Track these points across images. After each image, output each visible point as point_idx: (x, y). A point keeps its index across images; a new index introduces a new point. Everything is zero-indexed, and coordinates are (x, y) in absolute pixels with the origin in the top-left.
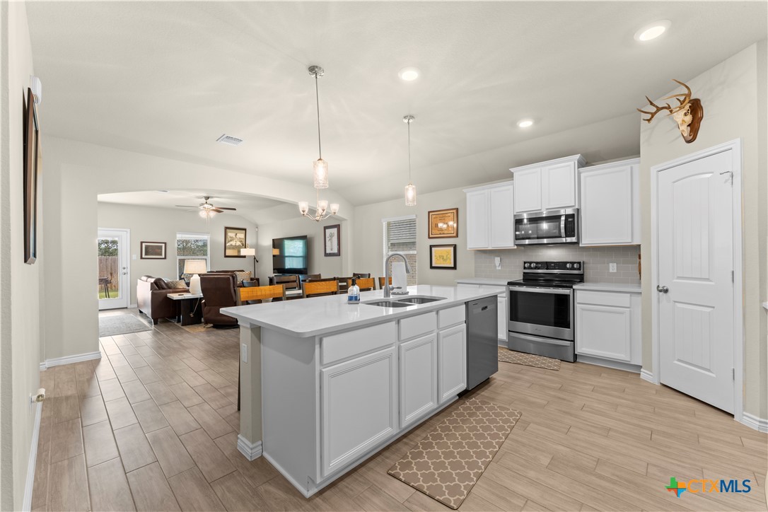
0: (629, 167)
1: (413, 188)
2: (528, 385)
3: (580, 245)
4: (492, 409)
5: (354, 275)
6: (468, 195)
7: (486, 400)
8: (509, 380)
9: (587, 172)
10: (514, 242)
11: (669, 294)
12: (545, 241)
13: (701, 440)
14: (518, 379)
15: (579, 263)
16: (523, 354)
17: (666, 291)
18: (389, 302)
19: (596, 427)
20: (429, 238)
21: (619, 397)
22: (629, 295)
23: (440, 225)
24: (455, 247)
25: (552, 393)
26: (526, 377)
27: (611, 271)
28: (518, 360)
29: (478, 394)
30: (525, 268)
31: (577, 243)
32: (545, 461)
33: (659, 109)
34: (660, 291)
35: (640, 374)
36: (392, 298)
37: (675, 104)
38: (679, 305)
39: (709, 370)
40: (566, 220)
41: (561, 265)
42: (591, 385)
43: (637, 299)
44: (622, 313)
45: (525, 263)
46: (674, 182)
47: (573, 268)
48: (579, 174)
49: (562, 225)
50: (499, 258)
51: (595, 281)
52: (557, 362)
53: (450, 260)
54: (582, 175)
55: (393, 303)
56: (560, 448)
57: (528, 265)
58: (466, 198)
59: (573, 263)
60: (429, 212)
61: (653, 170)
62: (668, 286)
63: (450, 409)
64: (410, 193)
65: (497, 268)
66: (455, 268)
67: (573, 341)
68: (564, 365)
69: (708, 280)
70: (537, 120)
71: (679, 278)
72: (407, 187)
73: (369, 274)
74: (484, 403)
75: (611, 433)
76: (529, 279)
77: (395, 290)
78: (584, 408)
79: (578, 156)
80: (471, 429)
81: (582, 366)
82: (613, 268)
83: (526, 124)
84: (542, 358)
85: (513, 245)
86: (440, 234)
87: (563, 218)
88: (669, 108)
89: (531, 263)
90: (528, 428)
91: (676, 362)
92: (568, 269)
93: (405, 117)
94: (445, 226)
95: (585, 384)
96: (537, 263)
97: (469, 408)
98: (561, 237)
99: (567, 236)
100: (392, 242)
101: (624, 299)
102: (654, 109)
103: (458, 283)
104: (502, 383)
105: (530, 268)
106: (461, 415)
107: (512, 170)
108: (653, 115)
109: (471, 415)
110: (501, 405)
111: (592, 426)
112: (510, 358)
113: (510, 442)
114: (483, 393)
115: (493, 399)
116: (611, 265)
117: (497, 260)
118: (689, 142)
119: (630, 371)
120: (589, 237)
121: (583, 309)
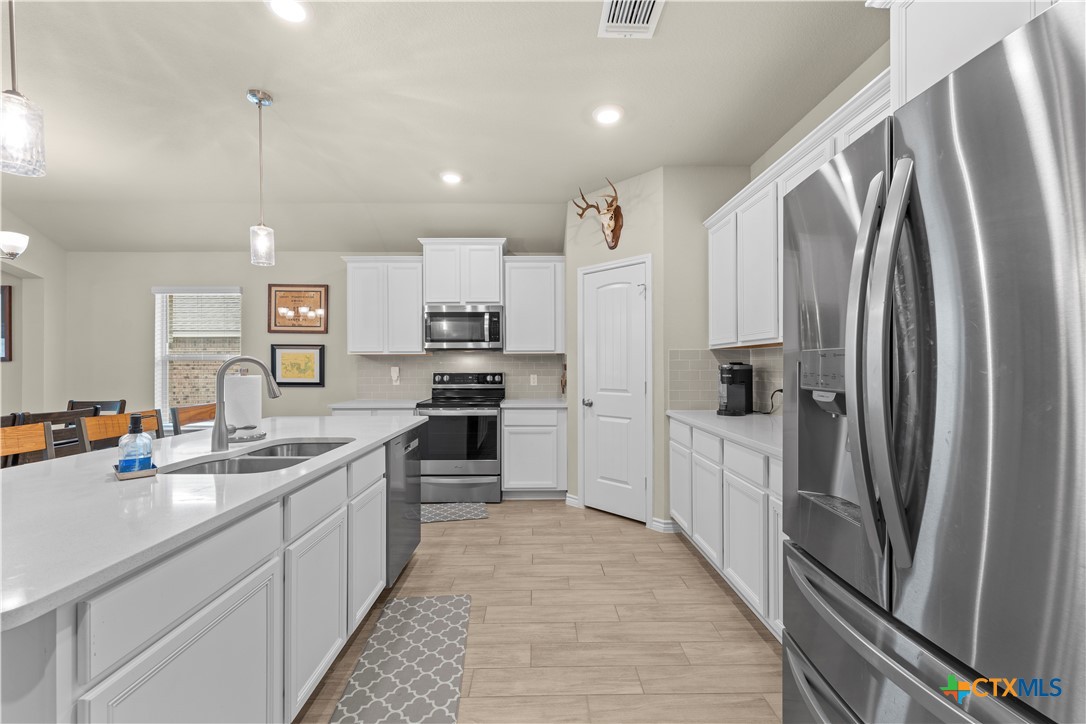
0: (552, 265)
1: (269, 233)
2: (462, 550)
3: (505, 352)
4: (429, 606)
5: (72, 405)
6: (350, 266)
7: (412, 595)
8: (435, 551)
9: (516, 263)
10: (423, 345)
11: (593, 407)
12: (445, 345)
13: (638, 558)
14: (445, 545)
15: (501, 375)
16: (438, 505)
17: (590, 405)
18: (231, 462)
19: (555, 581)
20: (270, 331)
21: (559, 534)
22: (555, 411)
23: (282, 311)
24: (322, 349)
25: (494, 552)
26: (455, 539)
27: (532, 384)
28: (436, 515)
29: (400, 588)
30: (435, 382)
31: (501, 350)
32: (524, 656)
33: (589, 206)
34: (587, 405)
35: (564, 500)
36: (234, 451)
37: (603, 206)
38: (602, 419)
39: (626, 483)
40: (490, 319)
41: (481, 378)
42: (528, 527)
43: (563, 415)
44: (549, 433)
45: (435, 375)
46: (598, 288)
47: (494, 382)
48: (504, 262)
49: (486, 326)
50: (397, 369)
51: (516, 398)
52: (482, 506)
53: (313, 371)
54: (507, 264)
55: (241, 462)
56: (533, 627)
57: (439, 377)
58: (346, 270)
59: (494, 375)
60: (270, 286)
61: (580, 272)
62: (592, 399)
63: (360, 636)
64: (262, 242)
65: (394, 384)
66: (321, 384)
67: (500, 475)
68: (492, 508)
69: (626, 391)
70: (466, 179)
71: (602, 390)
72: (255, 228)
73: (123, 403)
74: (413, 601)
75: (572, 582)
76: (439, 398)
77: (238, 434)
78: (535, 561)
79: (503, 240)
80: (410, 657)
81: (512, 505)
82: (534, 380)
83: (452, 179)
84: (464, 505)
85: (420, 349)
86: (294, 326)
87: (487, 317)
88: (597, 208)
89: (442, 375)
90: (487, 617)
91: (599, 480)
92: (488, 383)
93: (253, 93)
94: (291, 314)
95: (523, 527)
96: (450, 375)
97: (394, 620)
98: (484, 341)
99: (491, 340)
100: (175, 335)
101: (551, 417)
102: (584, 206)
103: (334, 409)
104: (427, 558)
105: (442, 382)
106: (387, 636)
107: (422, 240)
108: (584, 210)
109: (401, 631)
110: (440, 594)
111: (551, 581)
112: (440, 514)
113: (472, 650)
114: (405, 585)
115: (423, 589)
116: (532, 376)
117: (395, 371)
118: (612, 248)
119: (554, 499)
120: (513, 343)
121: (511, 433)
